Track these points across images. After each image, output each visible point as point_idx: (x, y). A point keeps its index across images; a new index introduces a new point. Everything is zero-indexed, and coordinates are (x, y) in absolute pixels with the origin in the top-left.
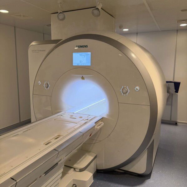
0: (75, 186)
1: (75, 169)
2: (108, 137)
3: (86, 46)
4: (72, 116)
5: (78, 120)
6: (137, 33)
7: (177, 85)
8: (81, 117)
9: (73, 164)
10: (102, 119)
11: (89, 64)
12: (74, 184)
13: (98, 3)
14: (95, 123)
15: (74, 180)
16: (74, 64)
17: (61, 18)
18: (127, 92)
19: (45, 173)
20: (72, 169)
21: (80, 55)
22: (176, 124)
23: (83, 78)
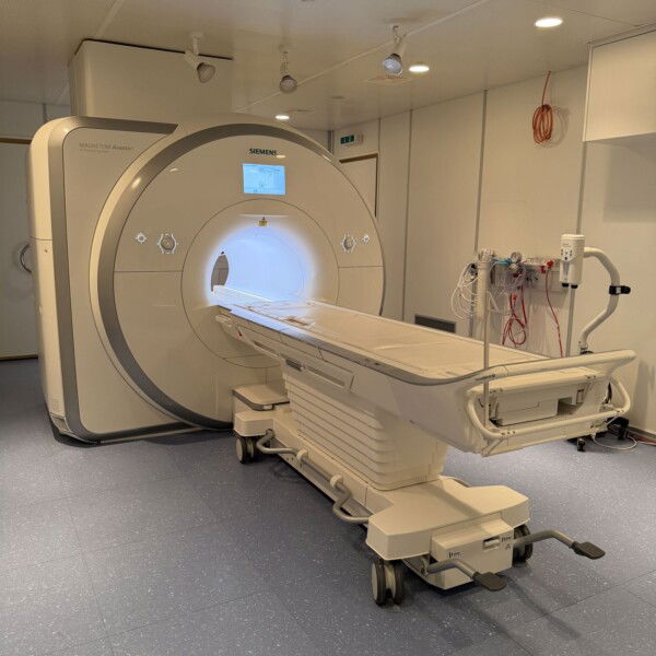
3: (273, 153)
21: (261, 170)
23: (263, 222)
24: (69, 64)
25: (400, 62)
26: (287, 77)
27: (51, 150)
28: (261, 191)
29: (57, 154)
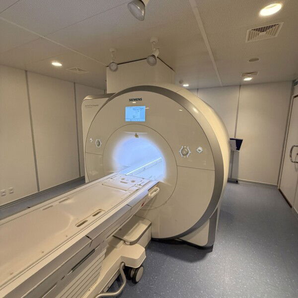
0: (123, 264)
1: (125, 242)
2: (164, 204)
3: (140, 99)
4: (123, 179)
5: (129, 185)
6: (198, 89)
7: (239, 143)
8: (133, 181)
9: (124, 236)
10: (158, 184)
11: (144, 120)
12: (123, 262)
13: (155, 49)
14: (148, 190)
15: (122, 257)
16: (126, 120)
17: (114, 69)
18: (187, 153)
19: (72, 269)
20: (122, 242)
21: (134, 109)
22: (236, 182)
23: (137, 136)
28: (133, 120)
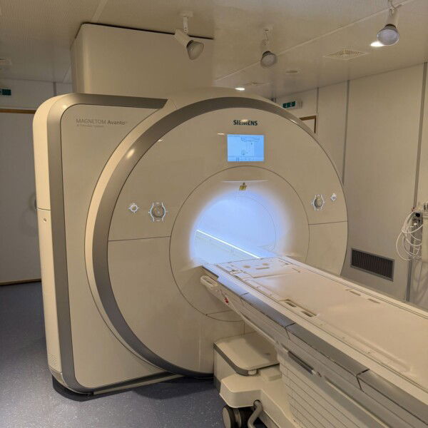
16: (230, 159)
18: (322, 204)
21: (242, 139)
23: (243, 187)
24: (71, 47)
25: (396, 31)
26: (267, 53)
27: (50, 126)
28: (242, 159)
29: (56, 130)
